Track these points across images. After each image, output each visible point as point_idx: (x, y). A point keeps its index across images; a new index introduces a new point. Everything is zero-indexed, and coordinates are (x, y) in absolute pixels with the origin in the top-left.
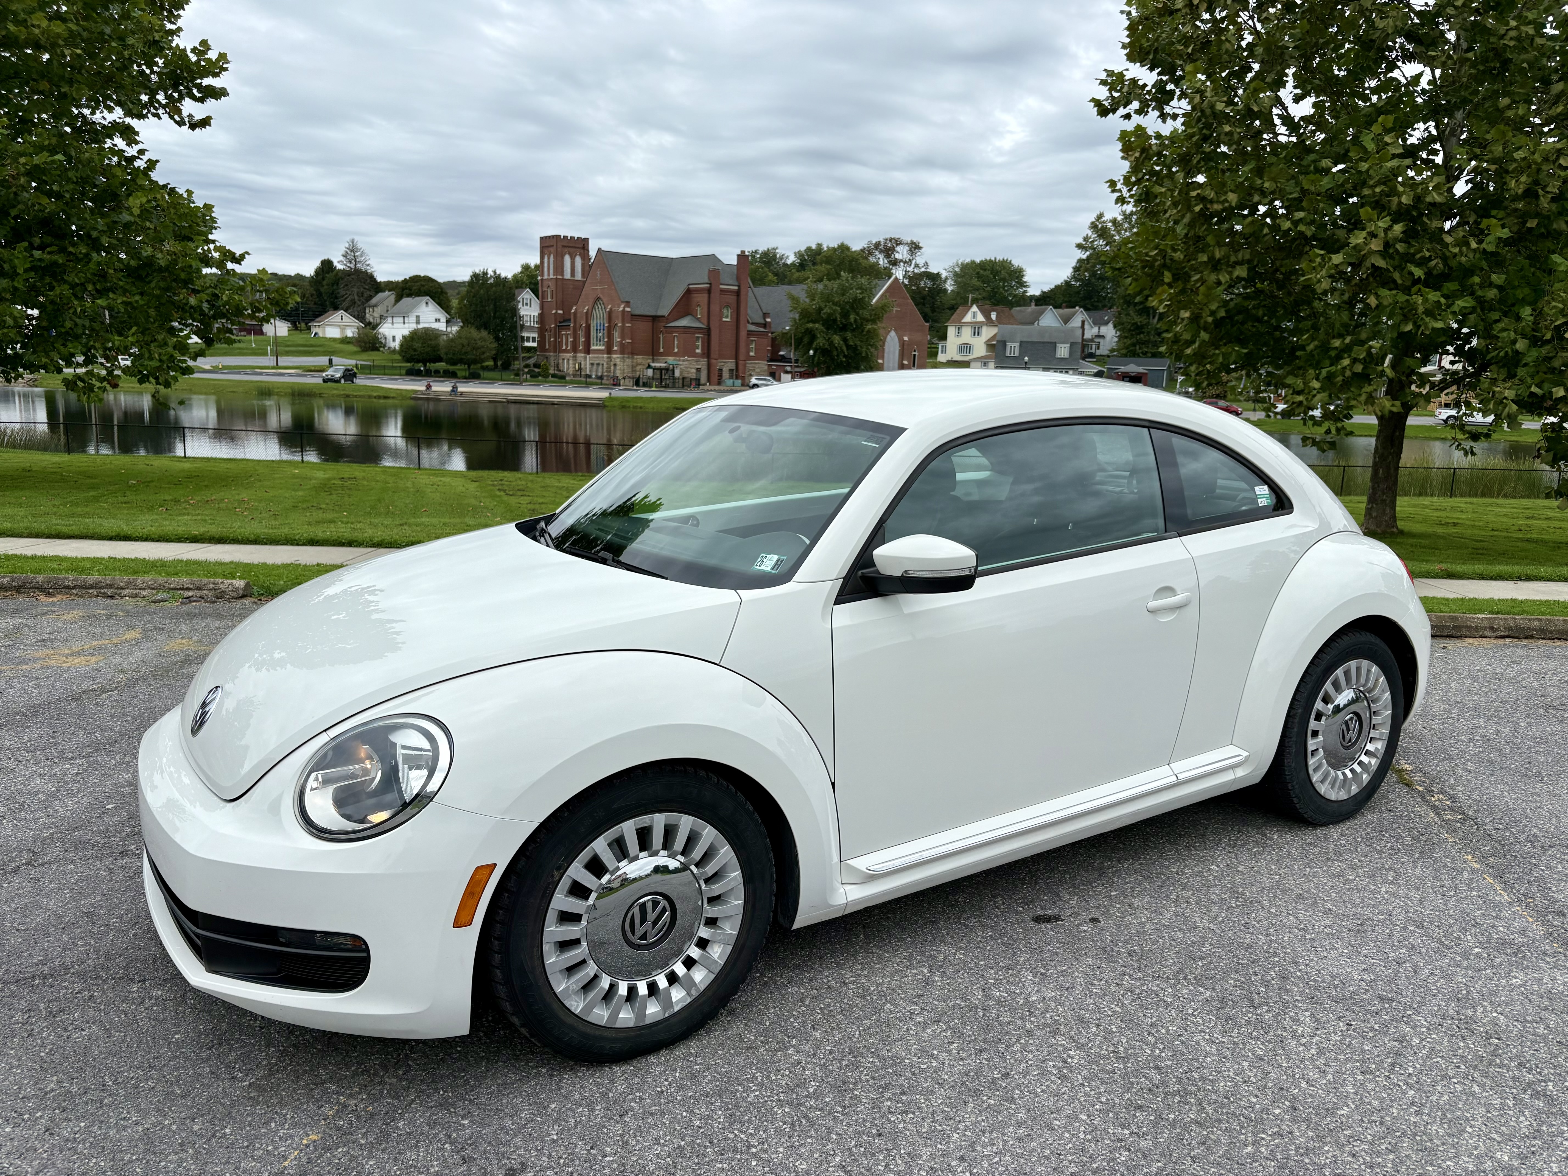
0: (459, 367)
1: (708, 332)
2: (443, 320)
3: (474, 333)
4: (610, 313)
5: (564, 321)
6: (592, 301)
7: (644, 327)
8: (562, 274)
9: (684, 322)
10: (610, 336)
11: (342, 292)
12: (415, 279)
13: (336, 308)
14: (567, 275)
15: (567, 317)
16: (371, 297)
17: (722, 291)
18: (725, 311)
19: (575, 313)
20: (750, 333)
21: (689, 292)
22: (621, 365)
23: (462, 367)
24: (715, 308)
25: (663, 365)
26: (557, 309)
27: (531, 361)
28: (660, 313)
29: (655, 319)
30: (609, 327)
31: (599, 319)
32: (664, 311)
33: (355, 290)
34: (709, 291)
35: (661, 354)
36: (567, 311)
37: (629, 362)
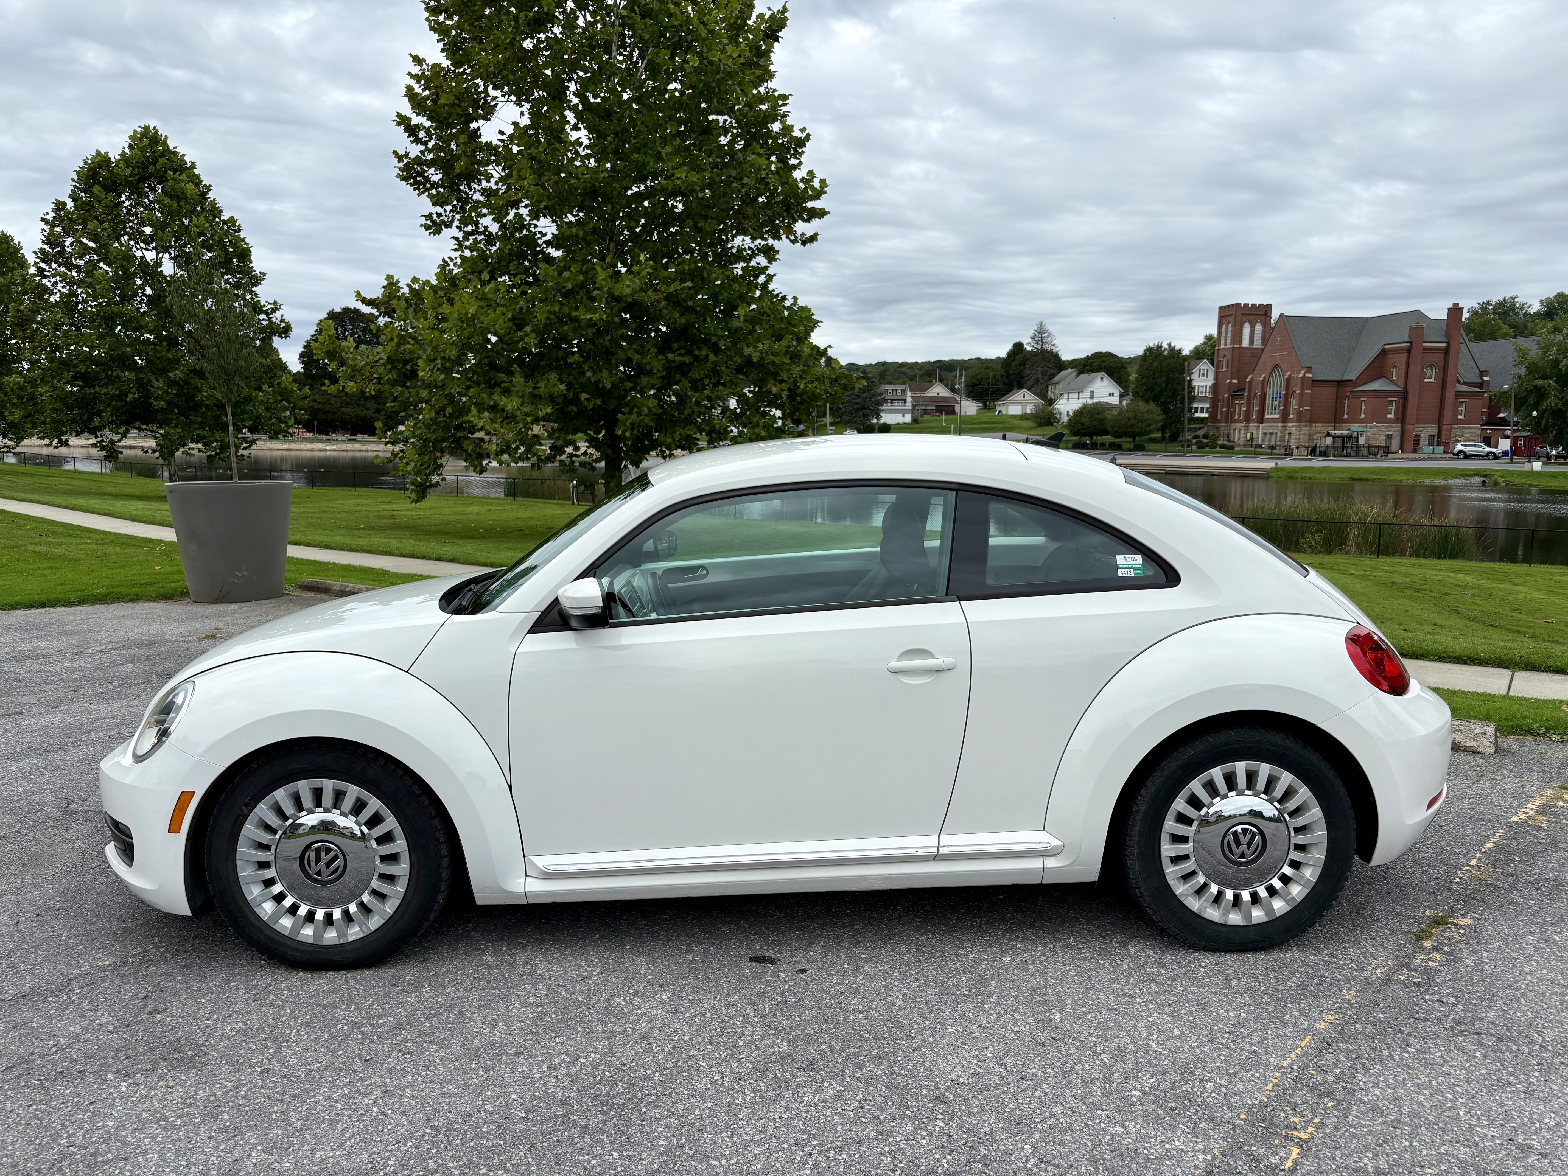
0: (1124, 439)
1: (1404, 395)
2: (1117, 394)
3: (1142, 406)
4: (1288, 381)
5: (1239, 390)
6: (1269, 368)
7: (1328, 393)
8: (1240, 343)
9: (1375, 386)
10: (1287, 404)
11: (1027, 372)
12: (1098, 356)
13: (1021, 387)
14: (1245, 343)
15: (1242, 387)
16: (1054, 375)
17: (1425, 349)
18: (1428, 371)
19: (1250, 382)
20: (1459, 394)
21: (1384, 352)
22: (1297, 433)
23: (1128, 440)
24: (1415, 369)
25: (1345, 432)
26: (1232, 379)
27: (1201, 433)
28: (1346, 378)
29: (1340, 383)
30: (1286, 395)
31: (1276, 387)
32: (1352, 375)
33: (1040, 369)
34: (1409, 350)
35: (1346, 421)
36: (1242, 380)
37: (1305, 430)
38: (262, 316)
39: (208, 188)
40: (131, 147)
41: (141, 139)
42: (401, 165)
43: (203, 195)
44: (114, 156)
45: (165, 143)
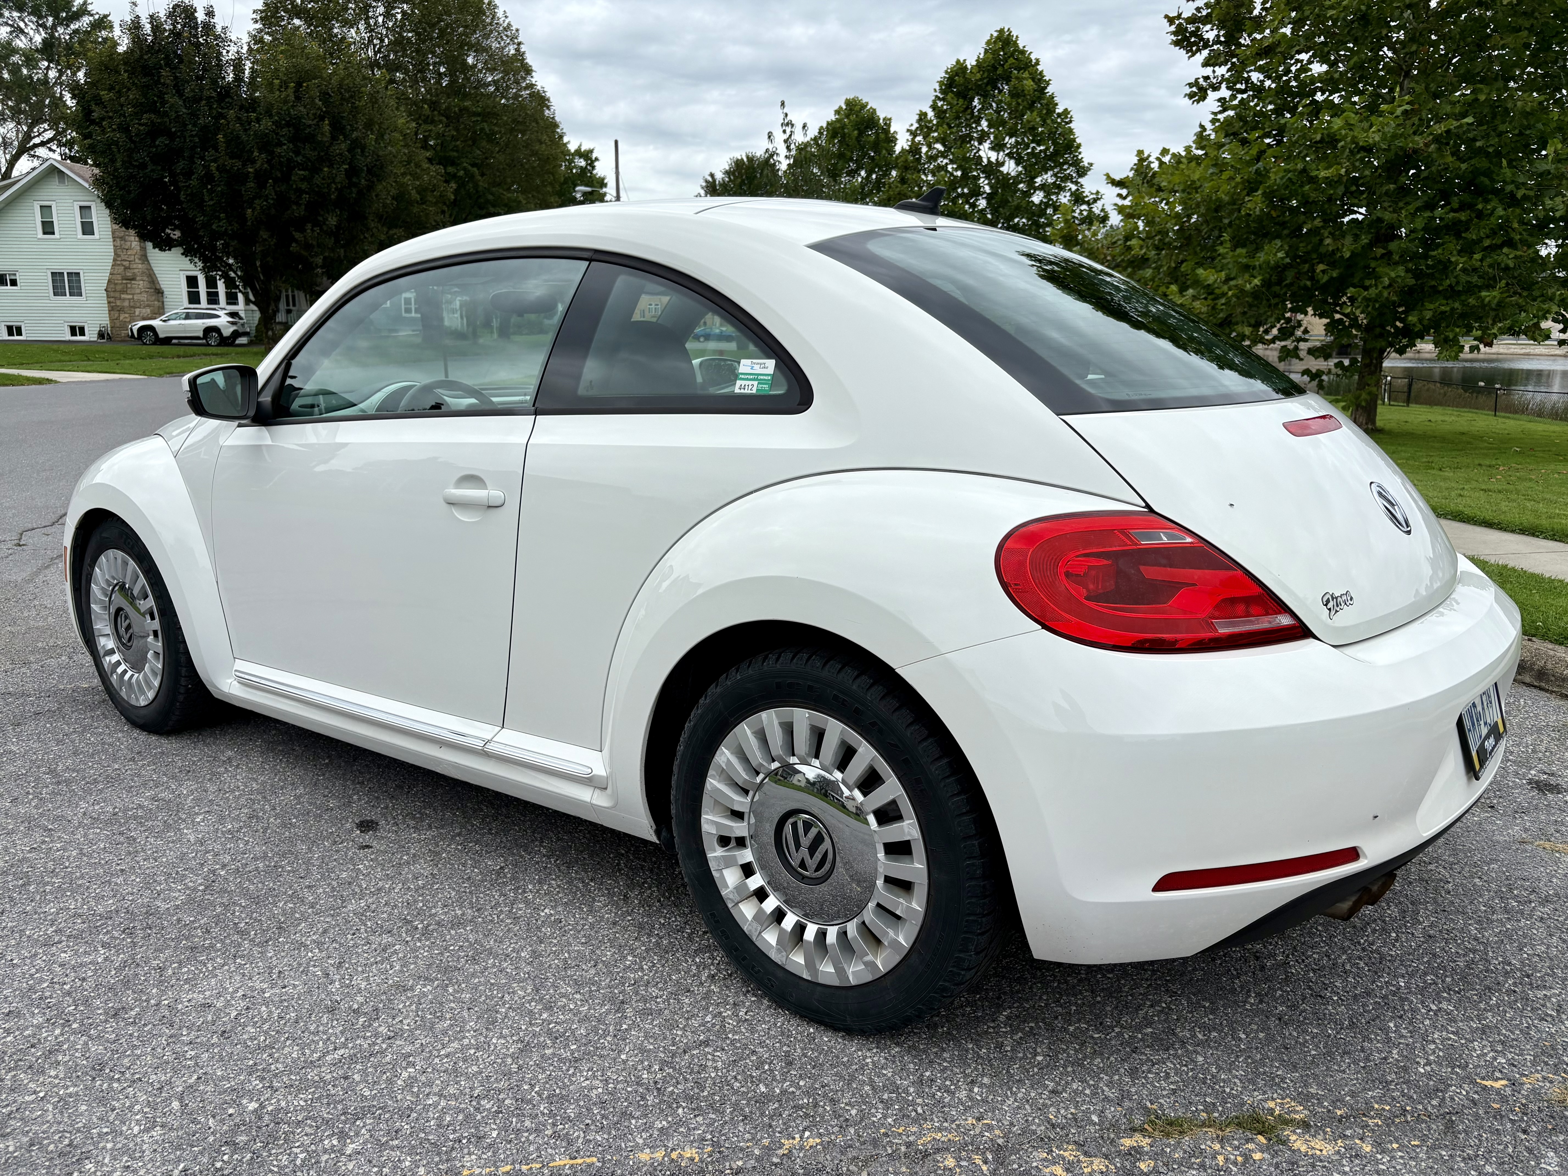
38: (1084, 207)
39: (1048, 83)
40: (986, 51)
41: (995, 42)
42: (1173, 28)
43: (1042, 90)
44: (971, 62)
45: (1015, 44)
